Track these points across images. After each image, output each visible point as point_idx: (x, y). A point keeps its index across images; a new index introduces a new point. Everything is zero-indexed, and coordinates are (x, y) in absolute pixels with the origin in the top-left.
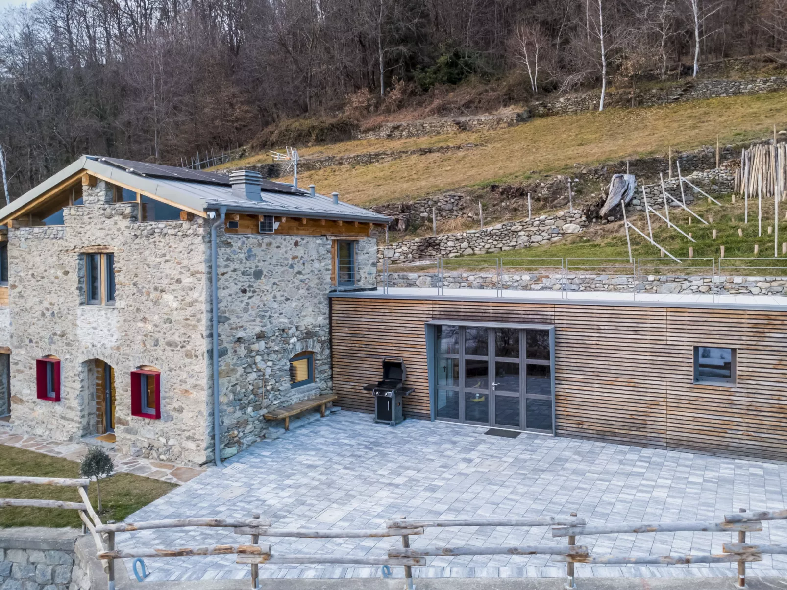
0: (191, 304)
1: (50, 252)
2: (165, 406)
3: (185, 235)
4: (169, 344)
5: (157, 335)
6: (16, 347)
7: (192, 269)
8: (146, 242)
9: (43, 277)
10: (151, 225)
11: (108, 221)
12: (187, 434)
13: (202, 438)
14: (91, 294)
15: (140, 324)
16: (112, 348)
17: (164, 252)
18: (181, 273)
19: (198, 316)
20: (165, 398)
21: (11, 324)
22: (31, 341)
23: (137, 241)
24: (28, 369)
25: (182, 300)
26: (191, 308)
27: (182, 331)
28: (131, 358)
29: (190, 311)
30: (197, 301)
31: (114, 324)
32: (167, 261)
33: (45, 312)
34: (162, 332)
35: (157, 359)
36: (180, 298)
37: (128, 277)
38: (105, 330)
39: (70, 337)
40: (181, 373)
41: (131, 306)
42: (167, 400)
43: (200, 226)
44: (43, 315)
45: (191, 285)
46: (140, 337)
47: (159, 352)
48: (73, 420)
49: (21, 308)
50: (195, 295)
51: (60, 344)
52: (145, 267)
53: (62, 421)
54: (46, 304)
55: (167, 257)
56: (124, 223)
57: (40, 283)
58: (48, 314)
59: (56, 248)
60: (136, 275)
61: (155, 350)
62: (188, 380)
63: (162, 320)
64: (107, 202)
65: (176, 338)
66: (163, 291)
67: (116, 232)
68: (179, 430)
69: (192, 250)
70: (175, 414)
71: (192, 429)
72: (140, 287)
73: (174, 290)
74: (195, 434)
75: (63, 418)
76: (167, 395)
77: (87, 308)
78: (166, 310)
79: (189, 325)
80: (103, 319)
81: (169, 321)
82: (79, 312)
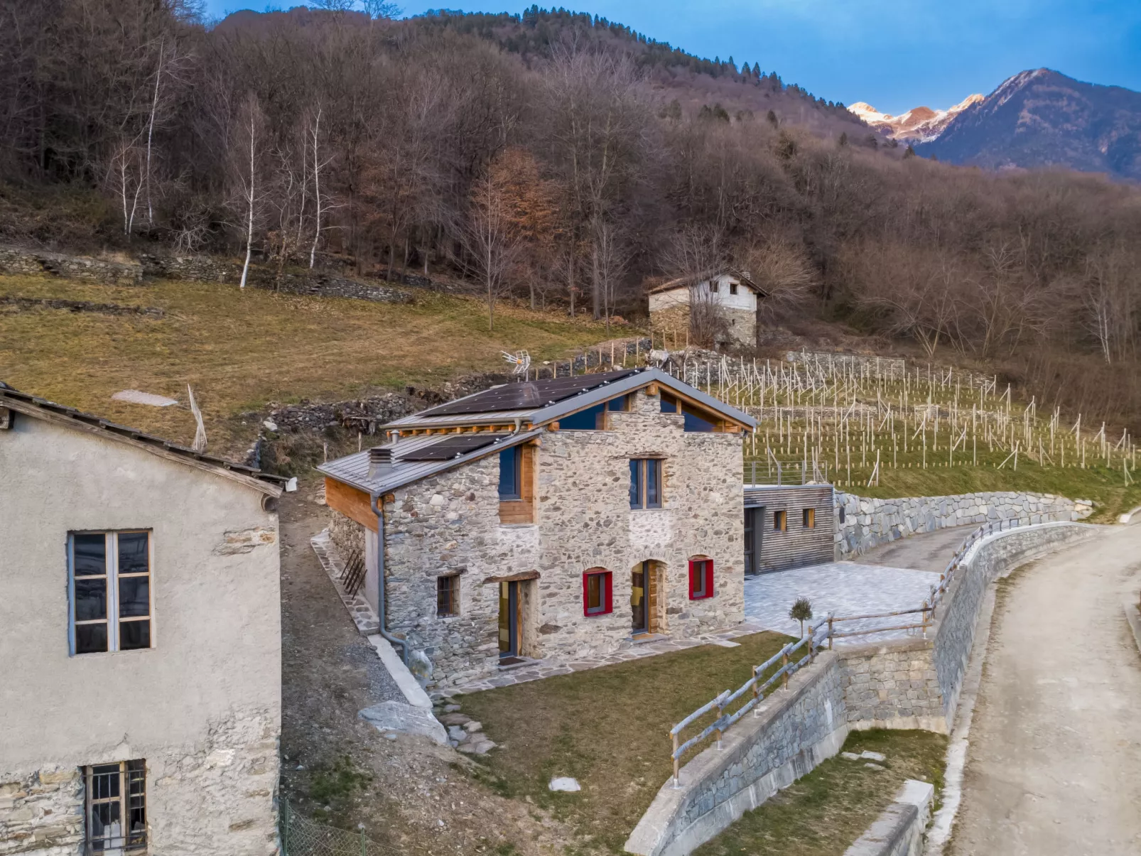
0: (733, 499)
1: (597, 459)
3: (730, 445)
4: (717, 533)
5: (707, 528)
6: (545, 569)
9: (587, 485)
11: (663, 429)
15: (693, 520)
16: (666, 546)
21: (540, 542)
22: (569, 557)
23: (690, 448)
24: (564, 589)
27: (727, 520)
29: (732, 503)
31: (667, 523)
33: (589, 522)
35: (706, 548)
36: (725, 494)
37: (681, 479)
39: (620, 543)
40: (725, 555)
41: (684, 505)
44: (586, 525)
45: (733, 484)
47: (708, 541)
48: (624, 627)
50: (736, 491)
51: (607, 552)
53: (610, 633)
54: (590, 514)
55: (715, 461)
56: (678, 433)
57: (583, 492)
58: (593, 524)
59: (605, 454)
60: (689, 479)
61: (705, 540)
62: (730, 559)
63: (712, 514)
64: (662, 411)
65: (722, 527)
66: (711, 490)
68: (724, 601)
69: (734, 456)
70: (721, 589)
71: (734, 597)
73: (720, 488)
75: (610, 629)
78: (714, 505)
80: (657, 520)
81: (716, 514)
82: (630, 517)
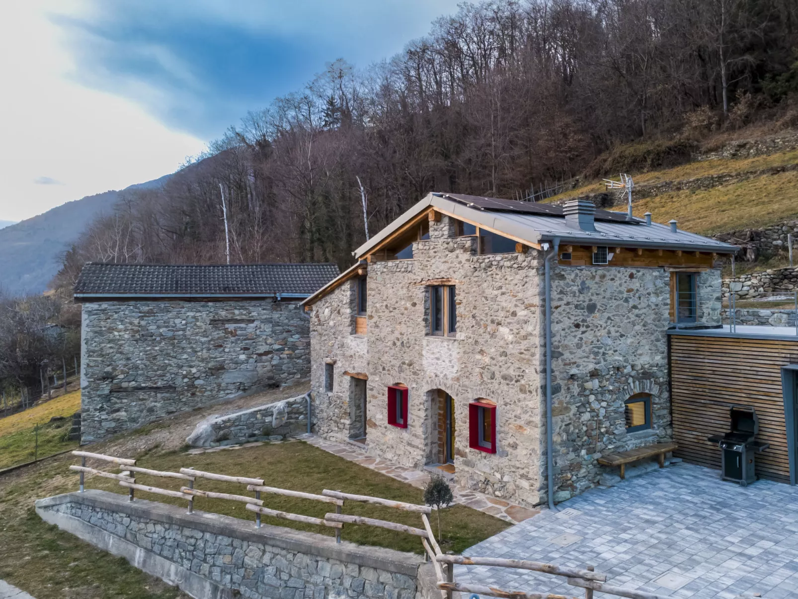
0: (525, 338)
1: (401, 285)
2: (500, 441)
3: (520, 268)
4: (505, 378)
5: (493, 368)
6: (372, 374)
7: (526, 302)
8: (484, 275)
9: (395, 309)
10: (489, 258)
11: (450, 255)
12: (522, 472)
13: (535, 477)
14: (435, 326)
15: (478, 357)
16: (452, 379)
17: (500, 284)
18: (516, 306)
19: (533, 350)
20: (501, 432)
21: (368, 352)
22: (384, 369)
23: (476, 274)
24: (381, 395)
25: (517, 334)
26: (525, 342)
27: (517, 364)
28: (469, 390)
29: (524, 345)
30: (531, 334)
31: (455, 354)
32: (503, 294)
33: (396, 341)
34: (498, 366)
35: (493, 392)
36: (515, 331)
37: (468, 309)
38: (447, 361)
39: (417, 366)
40: (516, 408)
41: (470, 338)
42: (502, 435)
43: (534, 258)
44: (394, 344)
45: (526, 318)
46: (478, 370)
47: (495, 385)
48: (417, 448)
49: (377, 337)
50: (529, 328)
51: (408, 373)
52: (483, 299)
53: (409, 448)
54: (397, 334)
55: (504, 290)
56: (464, 257)
57: (392, 314)
58: (398, 344)
59: (406, 281)
60: (475, 308)
61: (492, 383)
62: (522, 416)
63: (499, 353)
64: (450, 236)
65: (512, 372)
66: (499, 324)
67: (458, 265)
68: (513, 466)
69: (526, 282)
70: (510, 450)
71: (526, 467)
72: (478, 319)
73: (509, 323)
74: (528, 473)
75: (409, 444)
76: (502, 429)
77: (431, 338)
78: (502, 343)
79: (524, 359)
80: (446, 350)
81: (504, 354)
82: (424, 343)
